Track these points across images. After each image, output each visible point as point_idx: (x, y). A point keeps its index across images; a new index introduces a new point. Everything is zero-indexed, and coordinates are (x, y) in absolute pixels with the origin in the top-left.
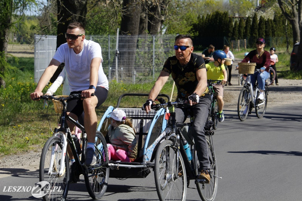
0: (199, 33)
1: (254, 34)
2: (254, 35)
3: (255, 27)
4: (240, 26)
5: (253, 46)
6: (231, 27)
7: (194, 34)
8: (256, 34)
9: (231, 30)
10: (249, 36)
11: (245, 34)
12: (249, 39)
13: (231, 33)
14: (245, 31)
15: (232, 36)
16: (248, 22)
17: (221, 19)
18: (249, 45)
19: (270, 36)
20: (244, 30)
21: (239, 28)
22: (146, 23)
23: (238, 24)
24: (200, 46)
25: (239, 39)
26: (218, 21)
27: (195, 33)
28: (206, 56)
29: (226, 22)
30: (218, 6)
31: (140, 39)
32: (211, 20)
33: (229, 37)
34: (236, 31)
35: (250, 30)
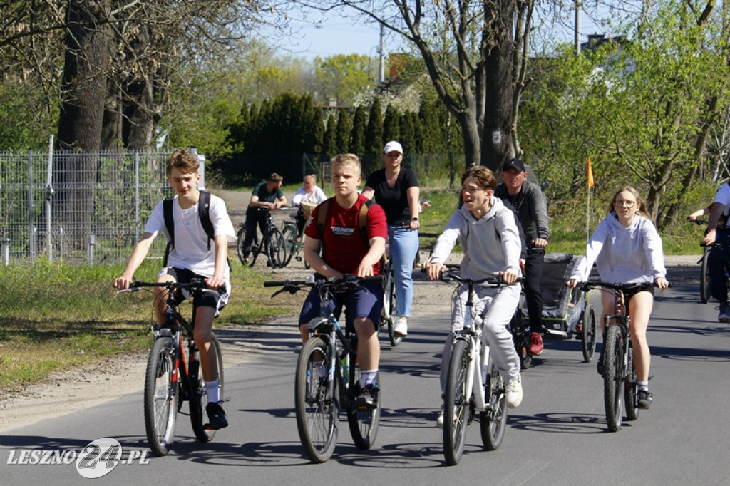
0: (245, 146)
1: (375, 146)
2: (374, 149)
3: (375, 131)
4: (340, 128)
6: (320, 130)
7: (233, 149)
9: (319, 138)
10: (362, 151)
11: (352, 147)
13: (320, 145)
14: (353, 140)
15: (323, 152)
17: (295, 113)
19: (410, 151)
20: (349, 138)
21: (338, 134)
22: (118, 122)
23: (336, 124)
24: (246, 175)
26: (289, 117)
27: (236, 145)
28: (260, 200)
29: (308, 118)
30: (288, 80)
31: (103, 159)
32: (272, 115)
33: (315, 154)
34: (331, 140)
35: (365, 137)
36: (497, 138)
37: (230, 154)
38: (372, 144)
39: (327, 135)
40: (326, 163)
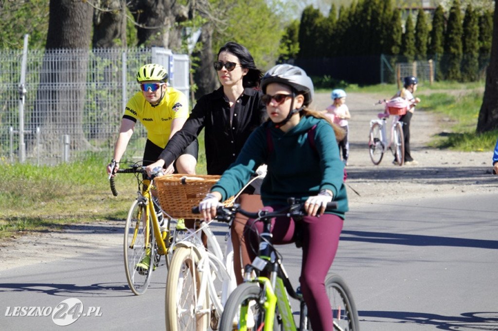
0: (300, 46)
1: (453, 47)
2: (453, 50)
3: (455, 31)
4: (419, 29)
5: (451, 76)
6: (398, 31)
7: (289, 50)
8: (456, 47)
9: (397, 39)
10: (441, 52)
11: (431, 48)
12: (439, 59)
13: (399, 46)
14: (432, 41)
15: (401, 53)
16: (437, 20)
17: (375, 14)
18: (440, 74)
20: (428, 38)
21: (416, 35)
24: (325, 77)
25: (416, 59)
26: (369, 18)
27: (291, 46)
29: (387, 19)
31: (99, 59)
32: (354, 16)
33: (392, 54)
34: (409, 41)
35: (443, 38)
37: (285, 55)
38: (450, 45)
39: (404, 37)
40: (402, 64)
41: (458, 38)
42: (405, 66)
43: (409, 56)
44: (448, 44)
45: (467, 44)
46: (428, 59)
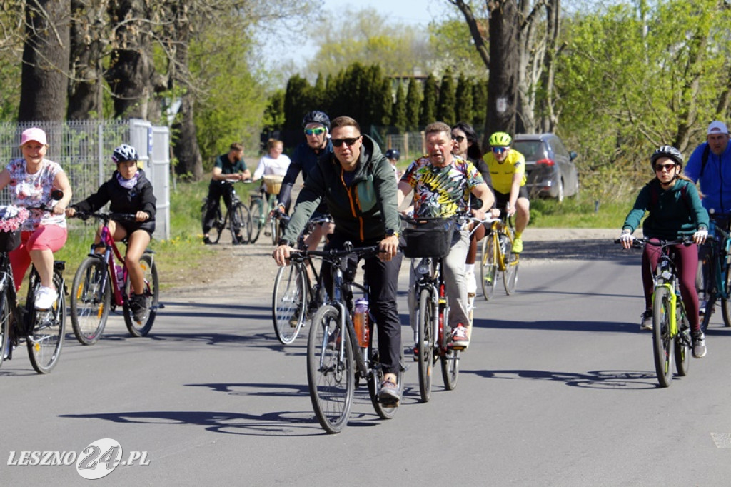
0: (286, 117)
3: (447, 101)
4: (410, 99)
6: (388, 101)
7: (274, 120)
9: (388, 109)
11: (423, 119)
14: (424, 111)
15: (392, 124)
16: (429, 89)
17: (365, 83)
20: (420, 109)
21: (407, 105)
22: (98, 94)
23: (405, 94)
25: (407, 130)
26: (358, 87)
27: (277, 117)
28: (223, 172)
29: (377, 88)
30: (399, 50)
32: (343, 85)
33: (383, 126)
34: (400, 111)
35: (436, 108)
36: (501, 106)
37: (270, 126)
38: (443, 115)
39: (395, 107)
40: (393, 135)
41: (451, 108)
42: (396, 137)
43: (400, 127)
44: (441, 114)
45: (461, 114)
46: (420, 130)
